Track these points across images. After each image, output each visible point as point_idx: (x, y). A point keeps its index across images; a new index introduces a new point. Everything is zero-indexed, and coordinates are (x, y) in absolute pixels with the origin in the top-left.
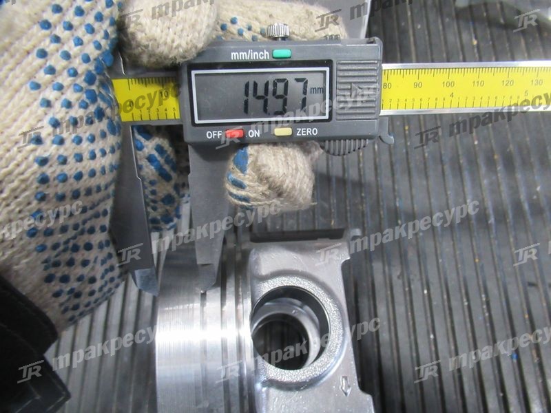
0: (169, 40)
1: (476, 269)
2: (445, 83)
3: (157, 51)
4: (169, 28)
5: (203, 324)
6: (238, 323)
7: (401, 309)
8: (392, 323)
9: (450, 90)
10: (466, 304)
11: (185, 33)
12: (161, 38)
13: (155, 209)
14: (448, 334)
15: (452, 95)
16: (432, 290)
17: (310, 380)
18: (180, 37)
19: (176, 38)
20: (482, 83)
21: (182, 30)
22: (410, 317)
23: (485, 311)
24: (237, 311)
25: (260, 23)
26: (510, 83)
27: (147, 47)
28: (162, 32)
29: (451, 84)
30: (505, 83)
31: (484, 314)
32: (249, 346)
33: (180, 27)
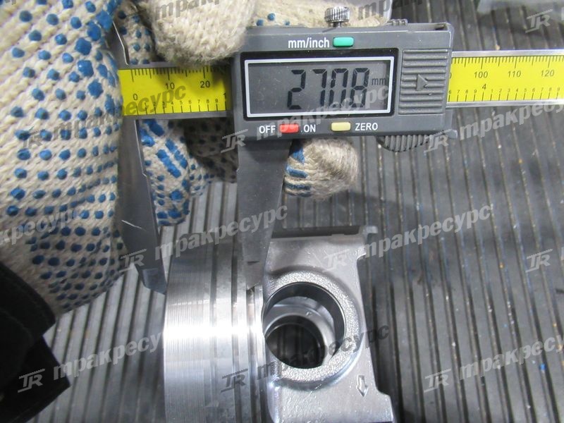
0: (197, 35)
1: (501, 275)
2: (478, 74)
3: (183, 46)
4: (198, 21)
5: (213, 320)
6: (250, 319)
7: (421, 316)
8: (412, 329)
9: (483, 81)
10: (490, 311)
11: (214, 30)
12: (189, 31)
13: (161, 203)
14: (471, 342)
15: (484, 87)
16: (454, 297)
17: (325, 380)
18: (209, 33)
19: (205, 33)
20: (519, 74)
21: (212, 25)
22: (431, 324)
23: (511, 318)
24: (248, 308)
25: (298, 19)
26: (550, 73)
27: (173, 39)
28: (191, 24)
29: (483, 75)
30: (545, 73)
31: (509, 322)
32: (261, 343)
33: (210, 22)
